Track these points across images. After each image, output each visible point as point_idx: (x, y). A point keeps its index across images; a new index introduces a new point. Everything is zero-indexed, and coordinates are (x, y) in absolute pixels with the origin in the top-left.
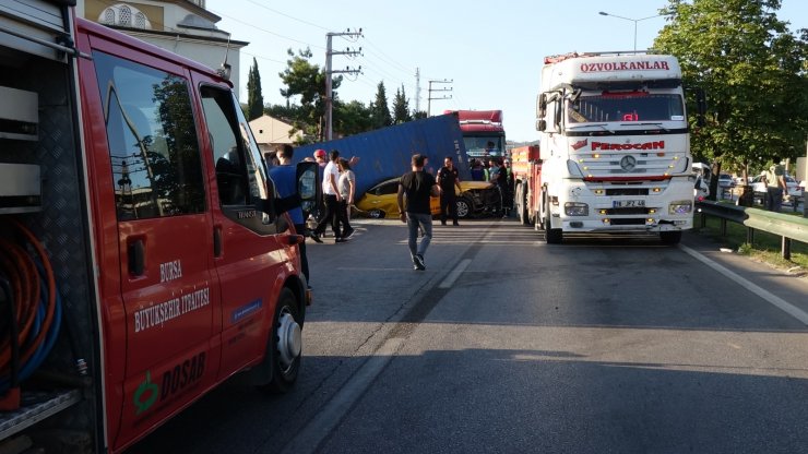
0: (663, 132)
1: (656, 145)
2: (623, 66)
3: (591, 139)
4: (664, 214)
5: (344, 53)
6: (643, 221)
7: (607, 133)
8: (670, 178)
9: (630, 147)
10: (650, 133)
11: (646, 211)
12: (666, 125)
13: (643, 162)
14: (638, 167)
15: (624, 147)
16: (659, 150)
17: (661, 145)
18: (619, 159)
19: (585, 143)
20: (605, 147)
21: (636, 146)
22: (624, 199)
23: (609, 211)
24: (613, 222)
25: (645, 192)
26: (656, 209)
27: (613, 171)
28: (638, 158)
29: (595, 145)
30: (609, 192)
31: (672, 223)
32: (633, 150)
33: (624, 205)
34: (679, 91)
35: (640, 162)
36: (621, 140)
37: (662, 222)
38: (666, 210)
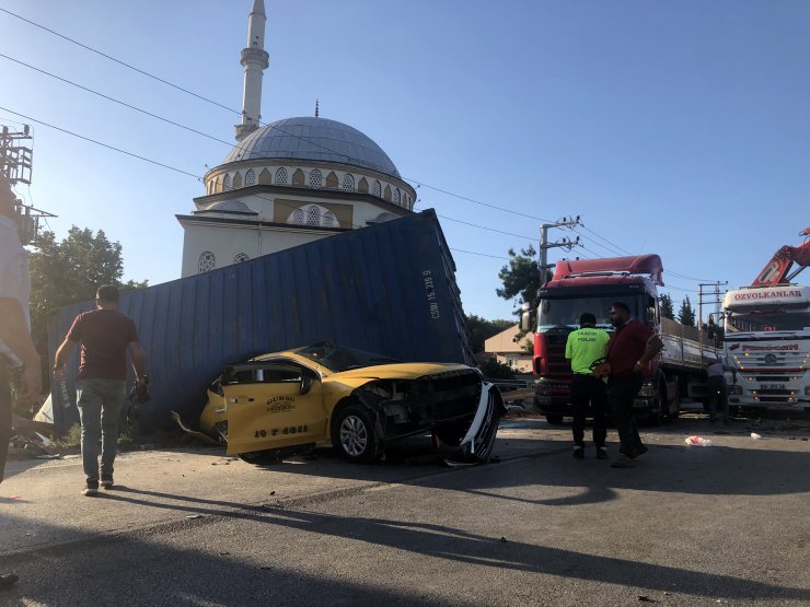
0: (796, 338)
1: (791, 347)
2: (766, 294)
3: (742, 344)
4: (802, 395)
5: (560, 245)
6: (786, 399)
8: (804, 370)
9: (771, 348)
10: (785, 339)
11: (789, 392)
12: (800, 333)
13: (782, 359)
14: (779, 362)
15: (767, 348)
16: (794, 351)
17: (796, 347)
18: (763, 356)
19: (738, 346)
20: (754, 348)
21: (775, 348)
22: (769, 384)
23: (759, 392)
24: (762, 399)
25: (787, 379)
26: (796, 391)
27: (760, 365)
28: (778, 356)
29: (745, 348)
30: (758, 379)
32: (774, 351)
33: (769, 387)
35: (779, 359)
37: (800, 401)
38: (803, 392)
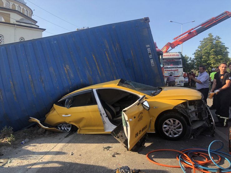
0: (178, 68)
1: (177, 70)
2: (170, 55)
7: (168, 68)
8: (179, 76)
10: (176, 68)
12: (178, 66)
16: (177, 71)
17: (178, 70)
18: (170, 73)
20: (167, 70)
21: (173, 70)
26: (177, 82)
28: (173, 73)
29: (165, 70)
31: (180, 85)
32: (172, 71)
34: (181, 60)
35: (174, 73)
36: (170, 69)
37: (178, 85)
38: (179, 82)
